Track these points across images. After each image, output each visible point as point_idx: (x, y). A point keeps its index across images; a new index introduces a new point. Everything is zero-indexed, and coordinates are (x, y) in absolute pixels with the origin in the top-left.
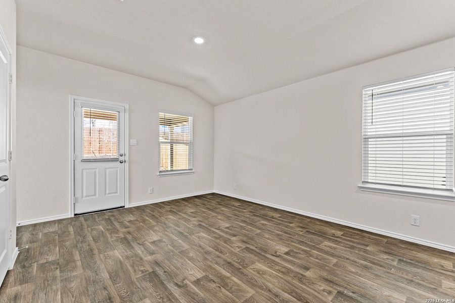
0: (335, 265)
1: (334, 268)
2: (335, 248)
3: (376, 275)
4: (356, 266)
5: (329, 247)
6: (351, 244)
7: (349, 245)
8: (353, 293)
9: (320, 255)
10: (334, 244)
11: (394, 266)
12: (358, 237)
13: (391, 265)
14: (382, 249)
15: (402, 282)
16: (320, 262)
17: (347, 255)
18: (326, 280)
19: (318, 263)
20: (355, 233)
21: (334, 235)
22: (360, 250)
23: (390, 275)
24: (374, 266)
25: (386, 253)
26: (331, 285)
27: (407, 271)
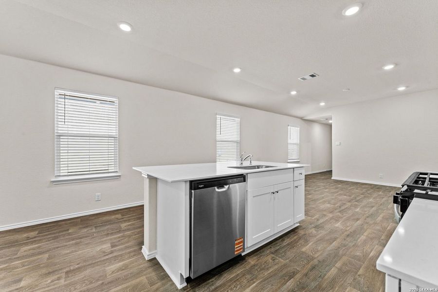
0: (48, 259)
1: (50, 261)
2: (39, 247)
3: (87, 244)
4: (69, 247)
5: (30, 250)
6: (53, 236)
7: (51, 237)
8: (78, 264)
9: (26, 262)
10: (36, 244)
11: (95, 232)
12: (56, 228)
13: (92, 233)
14: (81, 226)
15: (104, 238)
16: (29, 266)
17: (56, 245)
18: (49, 273)
19: (29, 268)
20: (51, 226)
21: (29, 237)
22: (64, 236)
23: (95, 238)
24: (82, 240)
25: (85, 227)
26: (57, 273)
27: (102, 231)
